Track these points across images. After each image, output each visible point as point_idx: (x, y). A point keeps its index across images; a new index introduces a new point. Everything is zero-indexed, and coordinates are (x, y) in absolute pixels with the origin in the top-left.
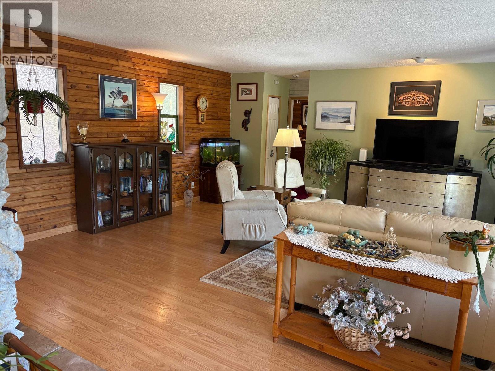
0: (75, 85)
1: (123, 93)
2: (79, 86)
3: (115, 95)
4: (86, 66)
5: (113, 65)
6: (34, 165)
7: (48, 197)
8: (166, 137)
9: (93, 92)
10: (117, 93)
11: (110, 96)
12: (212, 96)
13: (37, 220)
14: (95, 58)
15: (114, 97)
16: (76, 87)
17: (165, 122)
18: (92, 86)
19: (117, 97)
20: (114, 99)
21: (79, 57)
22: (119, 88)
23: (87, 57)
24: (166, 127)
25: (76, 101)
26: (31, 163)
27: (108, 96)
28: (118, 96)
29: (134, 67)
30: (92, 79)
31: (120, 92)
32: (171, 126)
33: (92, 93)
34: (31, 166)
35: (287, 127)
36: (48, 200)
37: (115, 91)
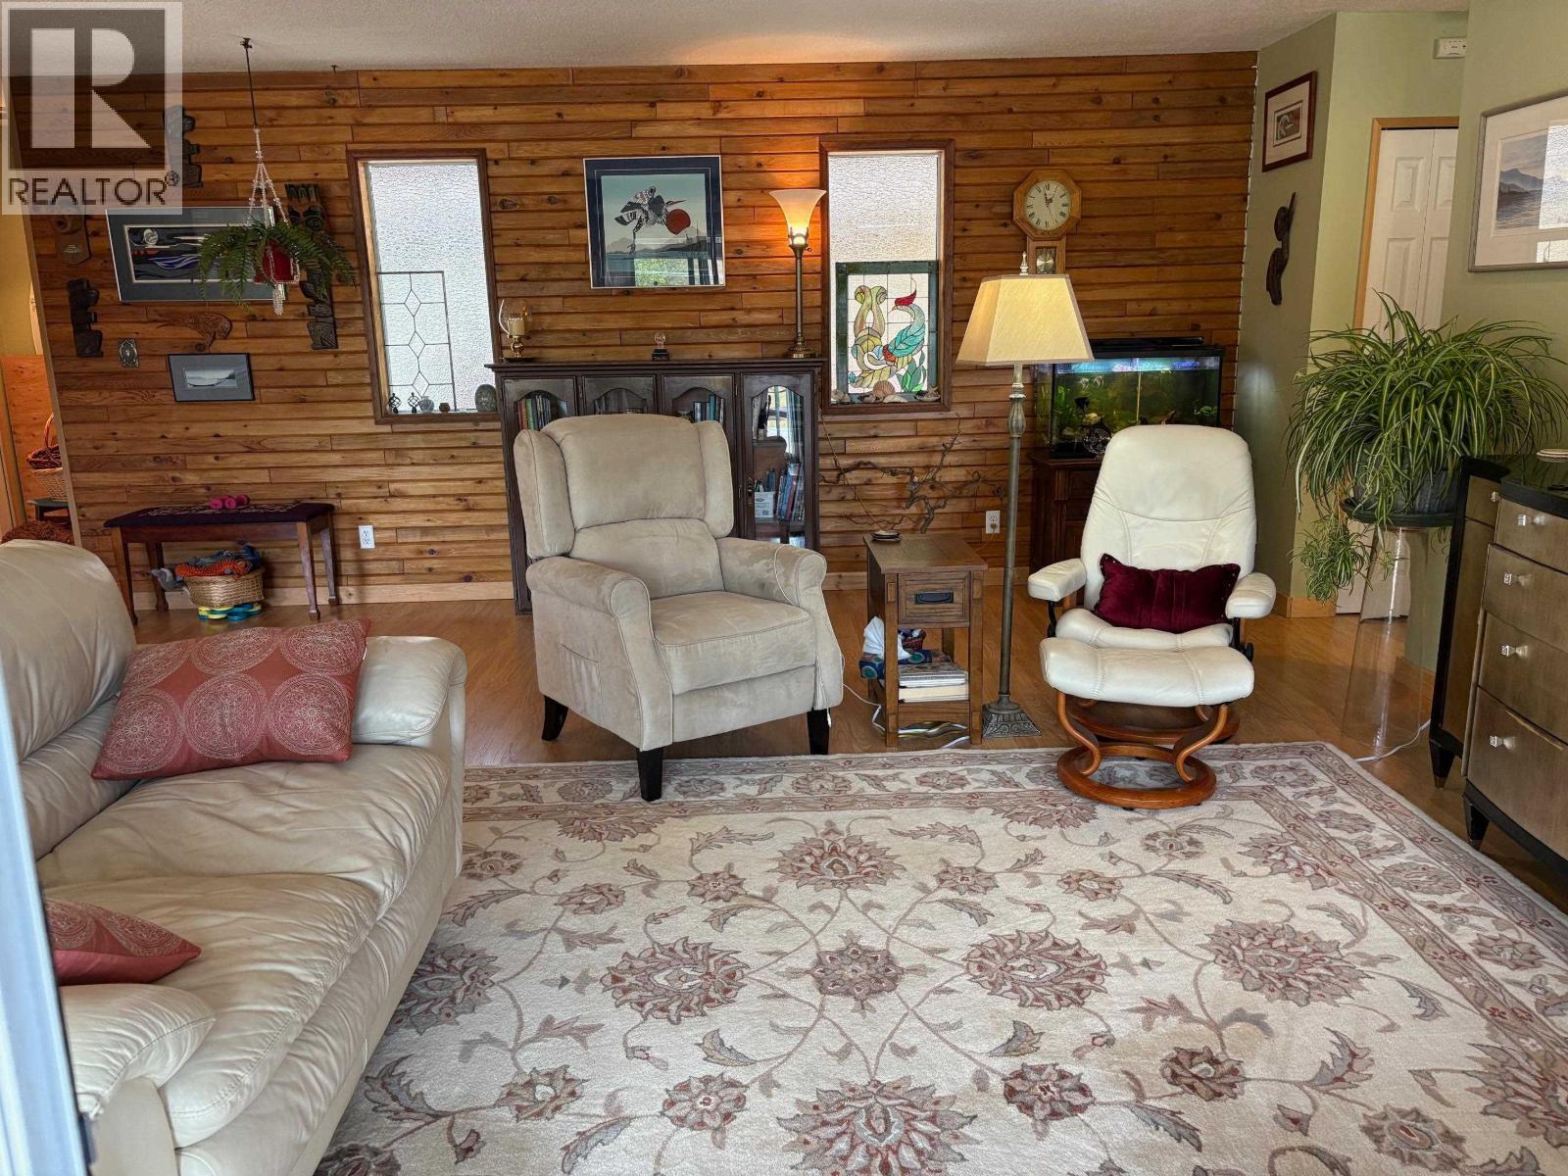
0: (514, 199)
1: (670, 203)
2: (526, 201)
3: (639, 214)
4: (547, 140)
5: (634, 123)
6: (420, 416)
7: (447, 500)
8: (877, 341)
9: (567, 213)
10: (646, 208)
11: (621, 220)
12: (1116, 167)
13: (421, 552)
14: (571, 113)
15: (635, 222)
16: (515, 205)
17: (876, 291)
18: (565, 197)
19: (647, 218)
20: (638, 228)
21: (522, 118)
22: (652, 191)
23: (549, 114)
24: (883, 307)
25: (519, 245)
26: (414, 410)
27: (616, 219)
28: (651, 215)
29: (714, 114)
30: (565, 174)
31: (656, 203)
32: (905, 302)
33: (566, 217)
34: (413, 418)
35: (1020, 270)
36: (448, 508)
37: (639, 201)
